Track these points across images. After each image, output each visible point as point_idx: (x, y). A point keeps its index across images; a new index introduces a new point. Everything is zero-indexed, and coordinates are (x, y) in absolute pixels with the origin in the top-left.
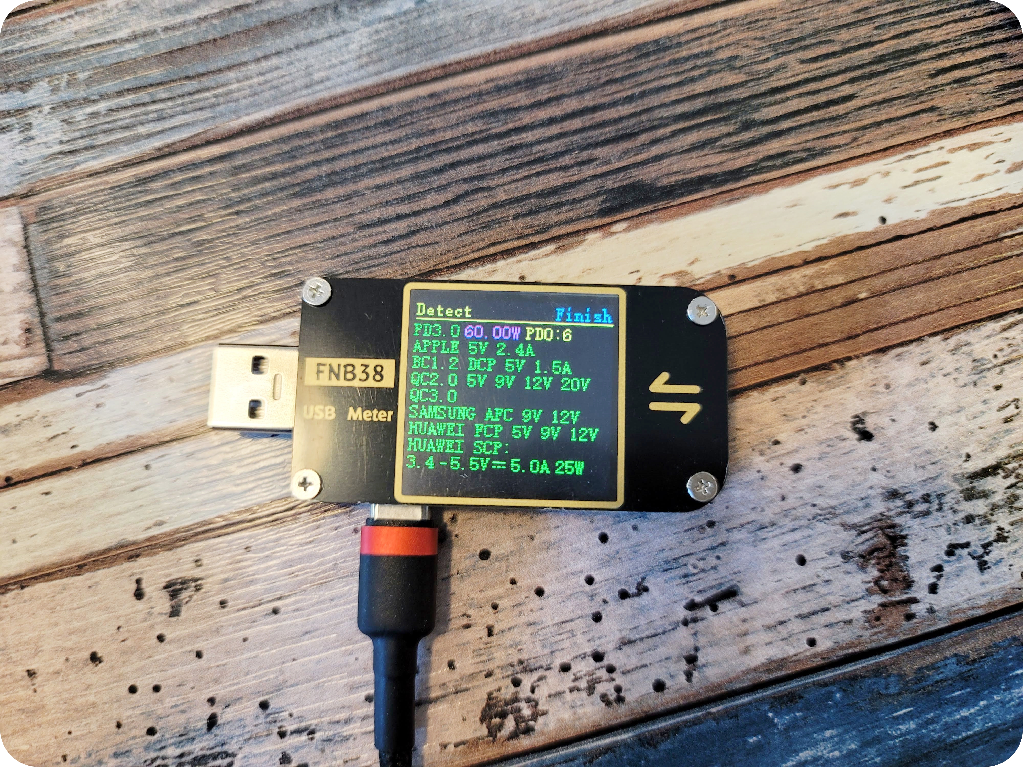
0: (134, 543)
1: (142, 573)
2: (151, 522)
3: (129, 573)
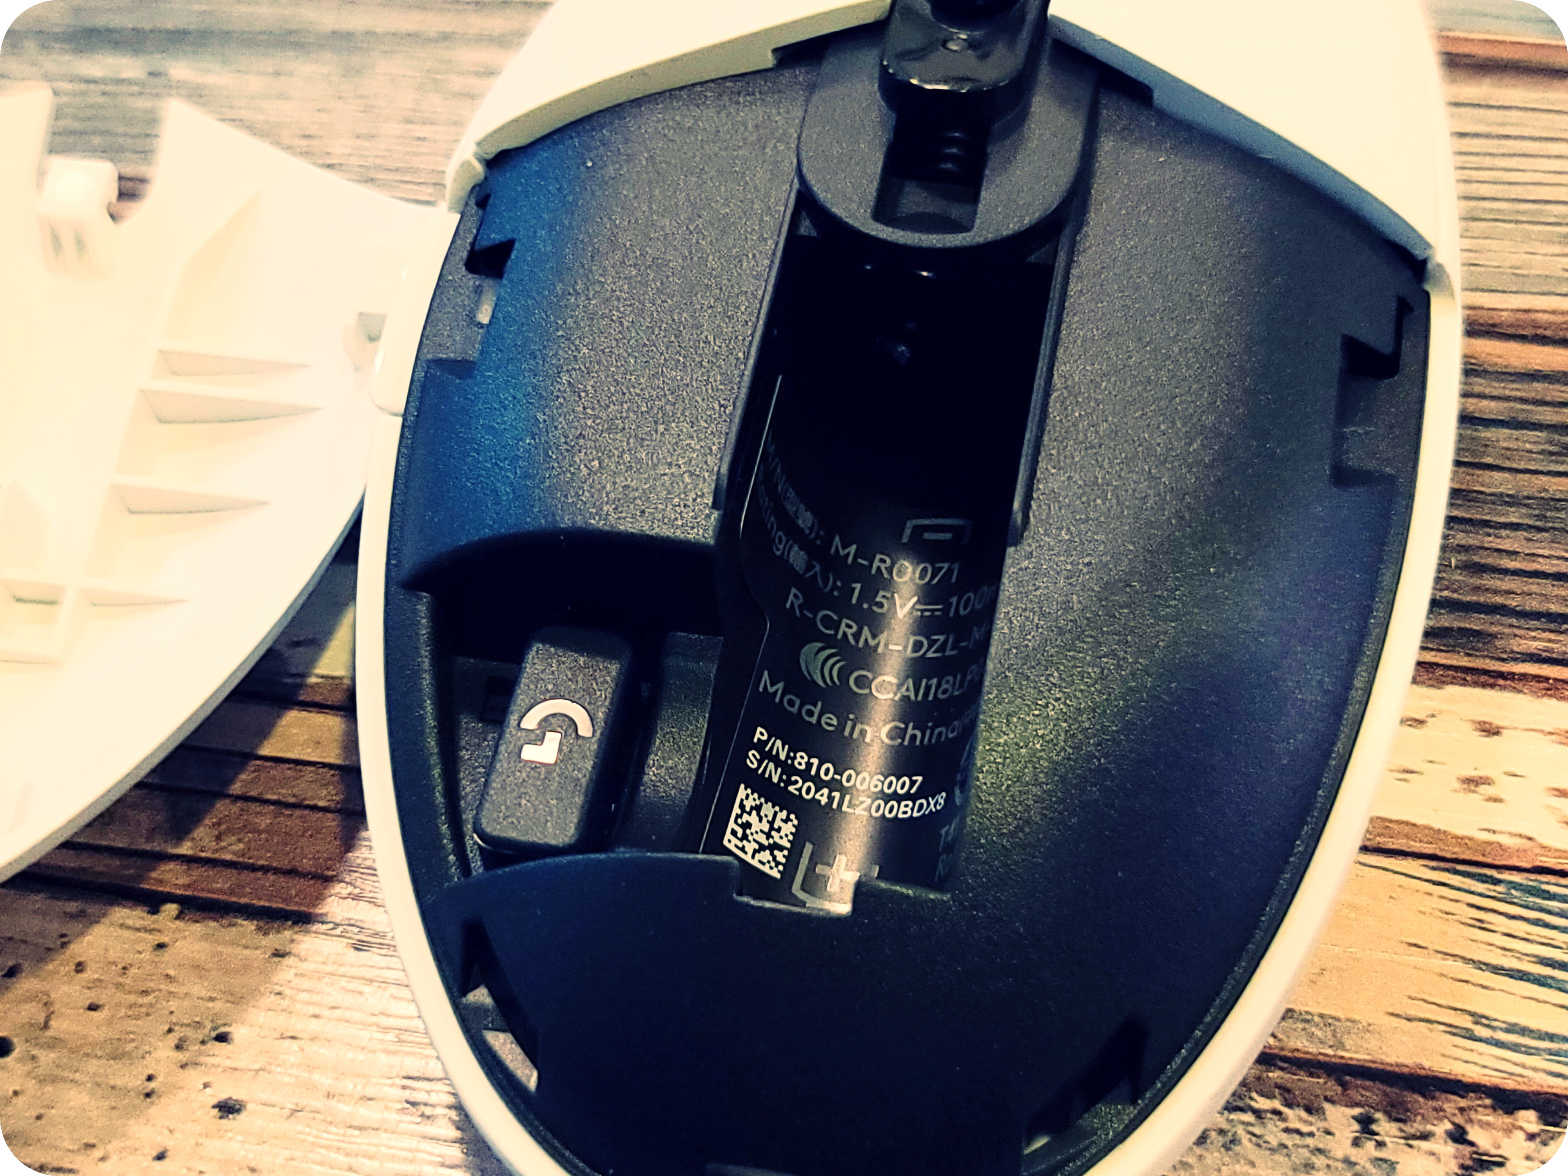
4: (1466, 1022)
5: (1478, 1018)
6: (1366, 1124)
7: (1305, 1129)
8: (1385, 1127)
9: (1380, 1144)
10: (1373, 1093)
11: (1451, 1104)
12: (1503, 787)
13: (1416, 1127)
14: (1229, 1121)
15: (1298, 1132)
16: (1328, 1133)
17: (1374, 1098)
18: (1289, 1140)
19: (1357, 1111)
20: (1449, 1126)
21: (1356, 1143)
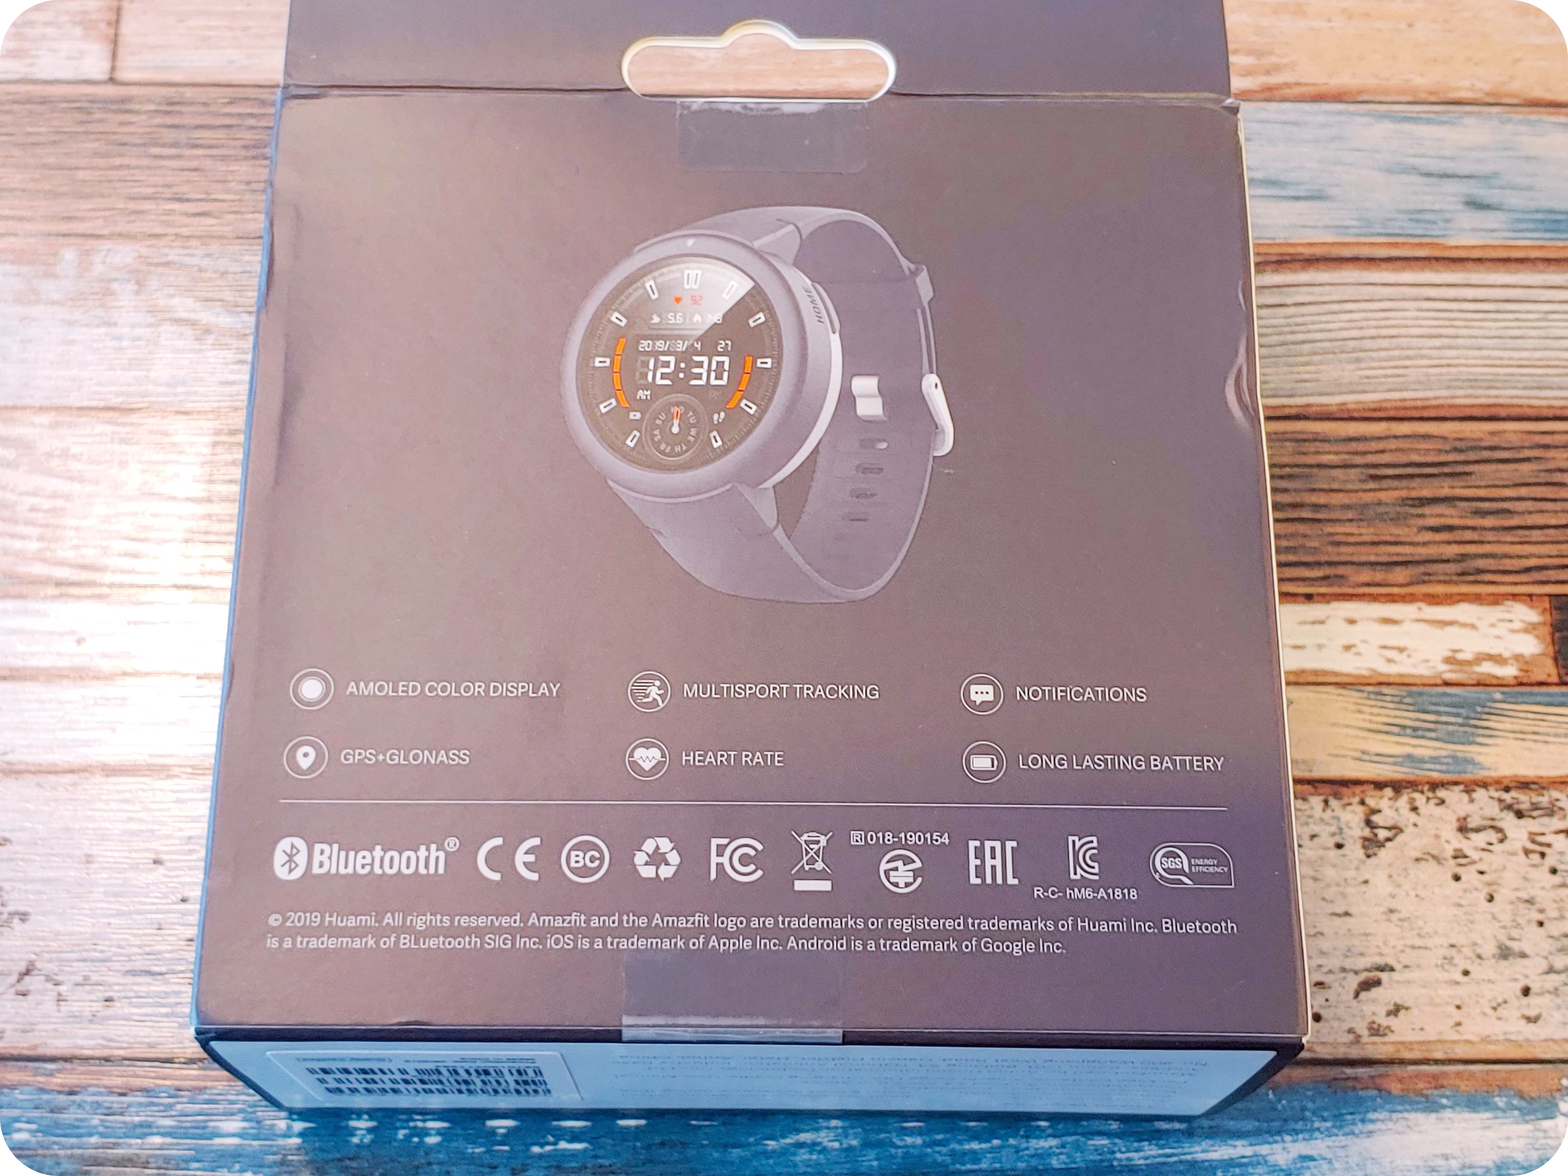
4: (1358, 754)
6: (1326, 802)
8: (1333, 802)
9: (1333, 811)
11: (1358, 789)
12: (1362, 648)
16: (1312, 808)
17: (1328, 791)
20: (1358, 799)
21: (1324, 810)
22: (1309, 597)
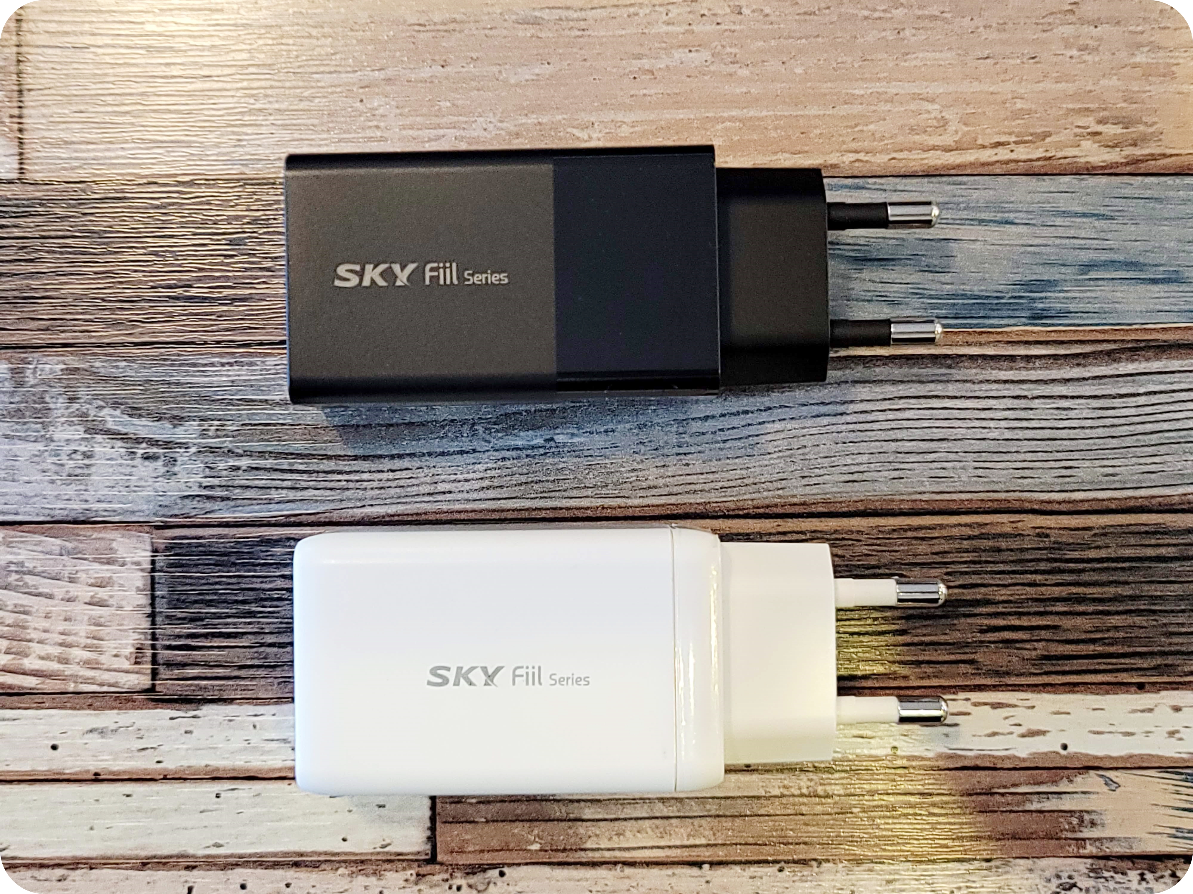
0: (193, 856)
1: (194, 882)
2: (211, 842)
3: (183, 879)
4: (1173, 832)
5: (1178, 829)
6: (1142, 875)
7: (1122, 881)
8: (1149, 876)
9: (1148, 883)
10: (1144, 863)
11: (1170, 863)
12: (1183, 733)
13: (1159, 874)
14: (1097, 882)
15: (1120, 883)
16: (1129, 881)
17: (1144, 866)
18: (1117, 886)
19: (1139, 872)
20: (1169, 872)
21: (1140, 883)
22: (1141, 687)
